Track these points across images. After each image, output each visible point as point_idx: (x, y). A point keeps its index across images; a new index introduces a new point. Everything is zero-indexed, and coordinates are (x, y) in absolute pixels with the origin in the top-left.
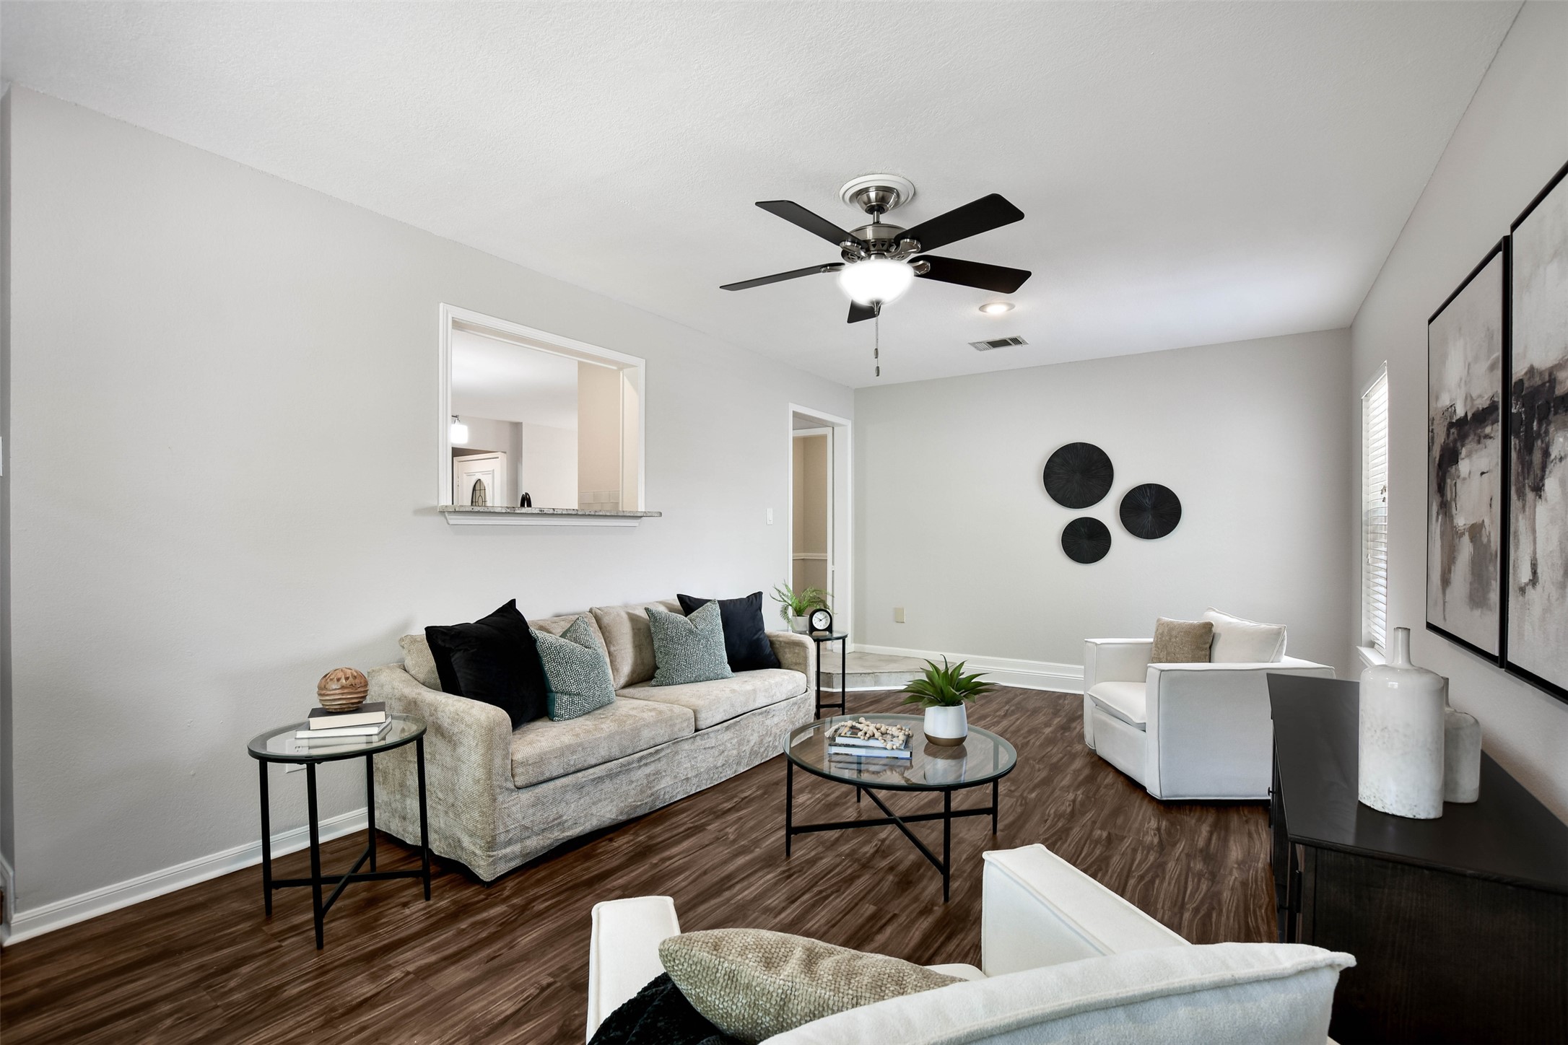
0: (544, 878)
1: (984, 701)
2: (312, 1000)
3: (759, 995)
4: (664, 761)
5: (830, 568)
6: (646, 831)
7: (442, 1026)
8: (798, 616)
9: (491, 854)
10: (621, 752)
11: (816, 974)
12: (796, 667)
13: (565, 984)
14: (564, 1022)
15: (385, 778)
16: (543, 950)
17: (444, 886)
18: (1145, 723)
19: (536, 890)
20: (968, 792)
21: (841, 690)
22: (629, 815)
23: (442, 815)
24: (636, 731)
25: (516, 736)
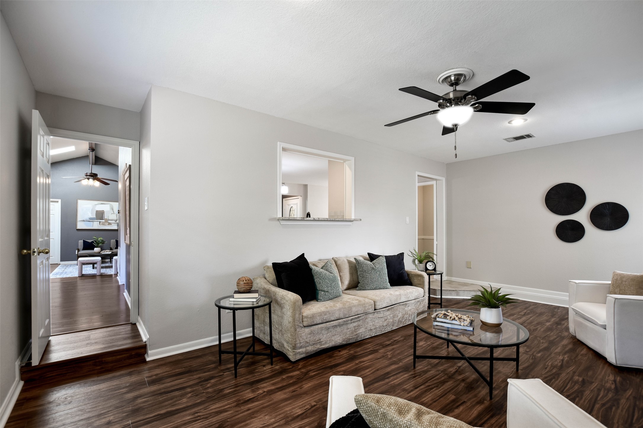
0: (314, 363)
1: (513, 307)
2: (233, 396)
3: (396, 425)
4: (361, 321)
5: (435, 243)
6: (354, 349)
7: (276, 414)
8: (420, 263)
9: (295, 351)
10: (344, 316)
11: (421, 421)
12: (419, 286)
13: (321, 406)
14: (320, 421)
15: (258, 318)
16: (313, 391)
17: (277, 361)
18: (606, 325)
19: (310, 367)
20: (503, 349)
21: (440, 297)
22: (347, 342)
23: (277, 334)
24: (350, 308)
25: (304, 306)
